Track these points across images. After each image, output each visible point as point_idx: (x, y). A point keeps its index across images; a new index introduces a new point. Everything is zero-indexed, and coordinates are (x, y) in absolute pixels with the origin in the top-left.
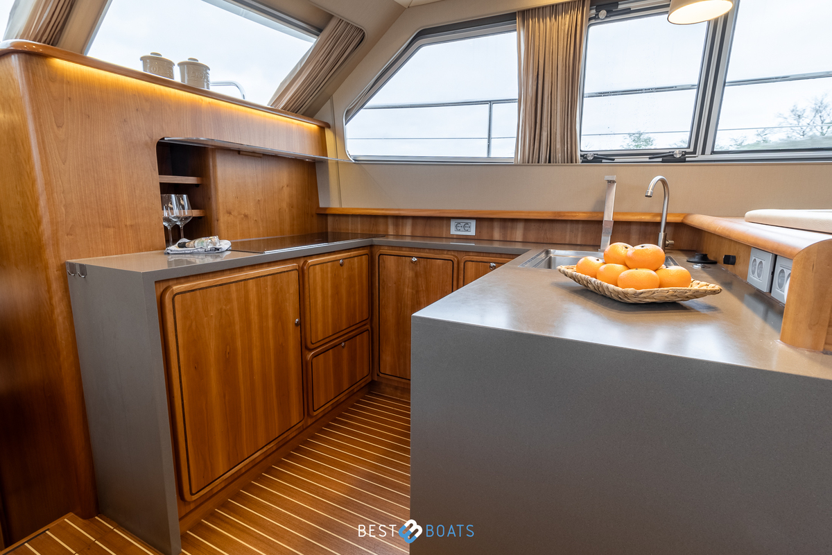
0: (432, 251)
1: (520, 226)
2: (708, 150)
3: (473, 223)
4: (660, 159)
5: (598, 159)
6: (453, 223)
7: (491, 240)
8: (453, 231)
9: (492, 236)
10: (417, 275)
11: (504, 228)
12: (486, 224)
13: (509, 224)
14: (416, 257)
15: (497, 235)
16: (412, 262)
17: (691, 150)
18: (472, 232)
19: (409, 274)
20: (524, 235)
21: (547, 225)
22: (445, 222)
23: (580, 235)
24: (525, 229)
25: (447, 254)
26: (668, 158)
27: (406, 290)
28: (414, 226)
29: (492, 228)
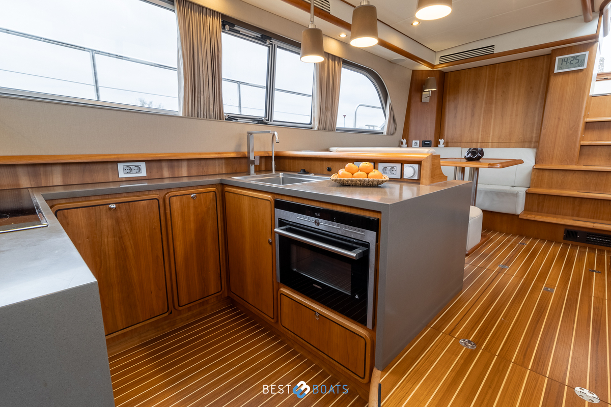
0: (130, 194)
1: (185, 164)
2: (272, 121)
3: (143, 165)
4: (257, 122)
5: (231, 118)
6: (121, 166)
7: (162, 179)
8: (122, 174)
9: (162, 175)
10: (118, 222)
11: (171, 168)
12: (155, 165)
13: (176, 163)
14: (113, 204)
15: (166, 173)
16: (110, 208)
17: (267, 118)
18: (144, 173)
19: (107, 222)
20: (189, 171)
21: (203, 162)
22: (110, 166)
23: (224, 167)
24: (189, 167)
25: (148, 195)
26: (260, 122)
27: (106, 240)
28: (65, 175)
29: (161, 168)
